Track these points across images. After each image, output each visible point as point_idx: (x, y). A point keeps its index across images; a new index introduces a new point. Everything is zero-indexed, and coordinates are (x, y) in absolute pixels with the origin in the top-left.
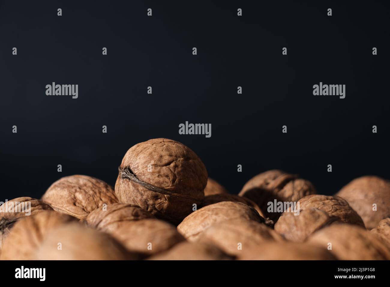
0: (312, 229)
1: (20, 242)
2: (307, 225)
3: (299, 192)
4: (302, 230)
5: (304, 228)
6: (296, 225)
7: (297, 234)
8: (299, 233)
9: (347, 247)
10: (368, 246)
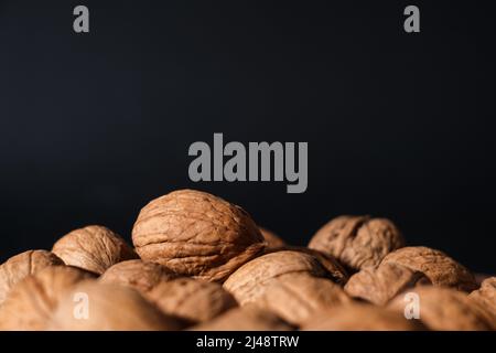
0: (395, 289)
1: (22, 310)
2: (388, 284)
3: (377, 234)
4: (382, 291)
5: (385, 287)
6: (374, 284)
7: (376, 296)
8: (379, 294)
9: (440, 314)
10: (466, 311)
